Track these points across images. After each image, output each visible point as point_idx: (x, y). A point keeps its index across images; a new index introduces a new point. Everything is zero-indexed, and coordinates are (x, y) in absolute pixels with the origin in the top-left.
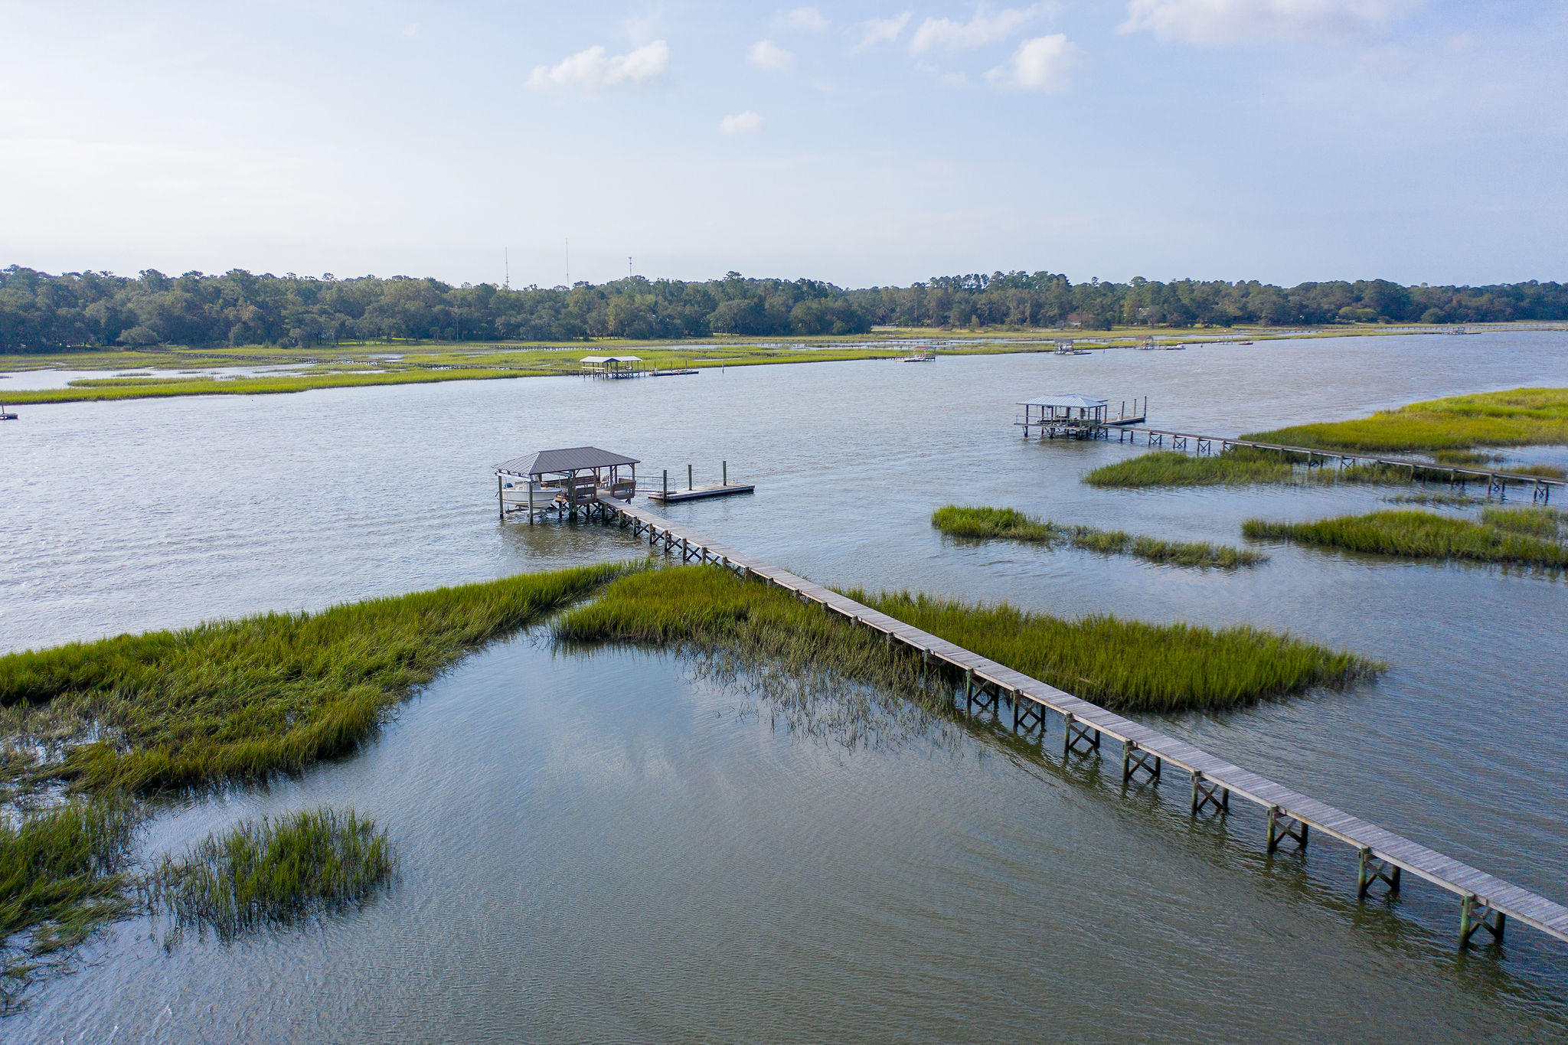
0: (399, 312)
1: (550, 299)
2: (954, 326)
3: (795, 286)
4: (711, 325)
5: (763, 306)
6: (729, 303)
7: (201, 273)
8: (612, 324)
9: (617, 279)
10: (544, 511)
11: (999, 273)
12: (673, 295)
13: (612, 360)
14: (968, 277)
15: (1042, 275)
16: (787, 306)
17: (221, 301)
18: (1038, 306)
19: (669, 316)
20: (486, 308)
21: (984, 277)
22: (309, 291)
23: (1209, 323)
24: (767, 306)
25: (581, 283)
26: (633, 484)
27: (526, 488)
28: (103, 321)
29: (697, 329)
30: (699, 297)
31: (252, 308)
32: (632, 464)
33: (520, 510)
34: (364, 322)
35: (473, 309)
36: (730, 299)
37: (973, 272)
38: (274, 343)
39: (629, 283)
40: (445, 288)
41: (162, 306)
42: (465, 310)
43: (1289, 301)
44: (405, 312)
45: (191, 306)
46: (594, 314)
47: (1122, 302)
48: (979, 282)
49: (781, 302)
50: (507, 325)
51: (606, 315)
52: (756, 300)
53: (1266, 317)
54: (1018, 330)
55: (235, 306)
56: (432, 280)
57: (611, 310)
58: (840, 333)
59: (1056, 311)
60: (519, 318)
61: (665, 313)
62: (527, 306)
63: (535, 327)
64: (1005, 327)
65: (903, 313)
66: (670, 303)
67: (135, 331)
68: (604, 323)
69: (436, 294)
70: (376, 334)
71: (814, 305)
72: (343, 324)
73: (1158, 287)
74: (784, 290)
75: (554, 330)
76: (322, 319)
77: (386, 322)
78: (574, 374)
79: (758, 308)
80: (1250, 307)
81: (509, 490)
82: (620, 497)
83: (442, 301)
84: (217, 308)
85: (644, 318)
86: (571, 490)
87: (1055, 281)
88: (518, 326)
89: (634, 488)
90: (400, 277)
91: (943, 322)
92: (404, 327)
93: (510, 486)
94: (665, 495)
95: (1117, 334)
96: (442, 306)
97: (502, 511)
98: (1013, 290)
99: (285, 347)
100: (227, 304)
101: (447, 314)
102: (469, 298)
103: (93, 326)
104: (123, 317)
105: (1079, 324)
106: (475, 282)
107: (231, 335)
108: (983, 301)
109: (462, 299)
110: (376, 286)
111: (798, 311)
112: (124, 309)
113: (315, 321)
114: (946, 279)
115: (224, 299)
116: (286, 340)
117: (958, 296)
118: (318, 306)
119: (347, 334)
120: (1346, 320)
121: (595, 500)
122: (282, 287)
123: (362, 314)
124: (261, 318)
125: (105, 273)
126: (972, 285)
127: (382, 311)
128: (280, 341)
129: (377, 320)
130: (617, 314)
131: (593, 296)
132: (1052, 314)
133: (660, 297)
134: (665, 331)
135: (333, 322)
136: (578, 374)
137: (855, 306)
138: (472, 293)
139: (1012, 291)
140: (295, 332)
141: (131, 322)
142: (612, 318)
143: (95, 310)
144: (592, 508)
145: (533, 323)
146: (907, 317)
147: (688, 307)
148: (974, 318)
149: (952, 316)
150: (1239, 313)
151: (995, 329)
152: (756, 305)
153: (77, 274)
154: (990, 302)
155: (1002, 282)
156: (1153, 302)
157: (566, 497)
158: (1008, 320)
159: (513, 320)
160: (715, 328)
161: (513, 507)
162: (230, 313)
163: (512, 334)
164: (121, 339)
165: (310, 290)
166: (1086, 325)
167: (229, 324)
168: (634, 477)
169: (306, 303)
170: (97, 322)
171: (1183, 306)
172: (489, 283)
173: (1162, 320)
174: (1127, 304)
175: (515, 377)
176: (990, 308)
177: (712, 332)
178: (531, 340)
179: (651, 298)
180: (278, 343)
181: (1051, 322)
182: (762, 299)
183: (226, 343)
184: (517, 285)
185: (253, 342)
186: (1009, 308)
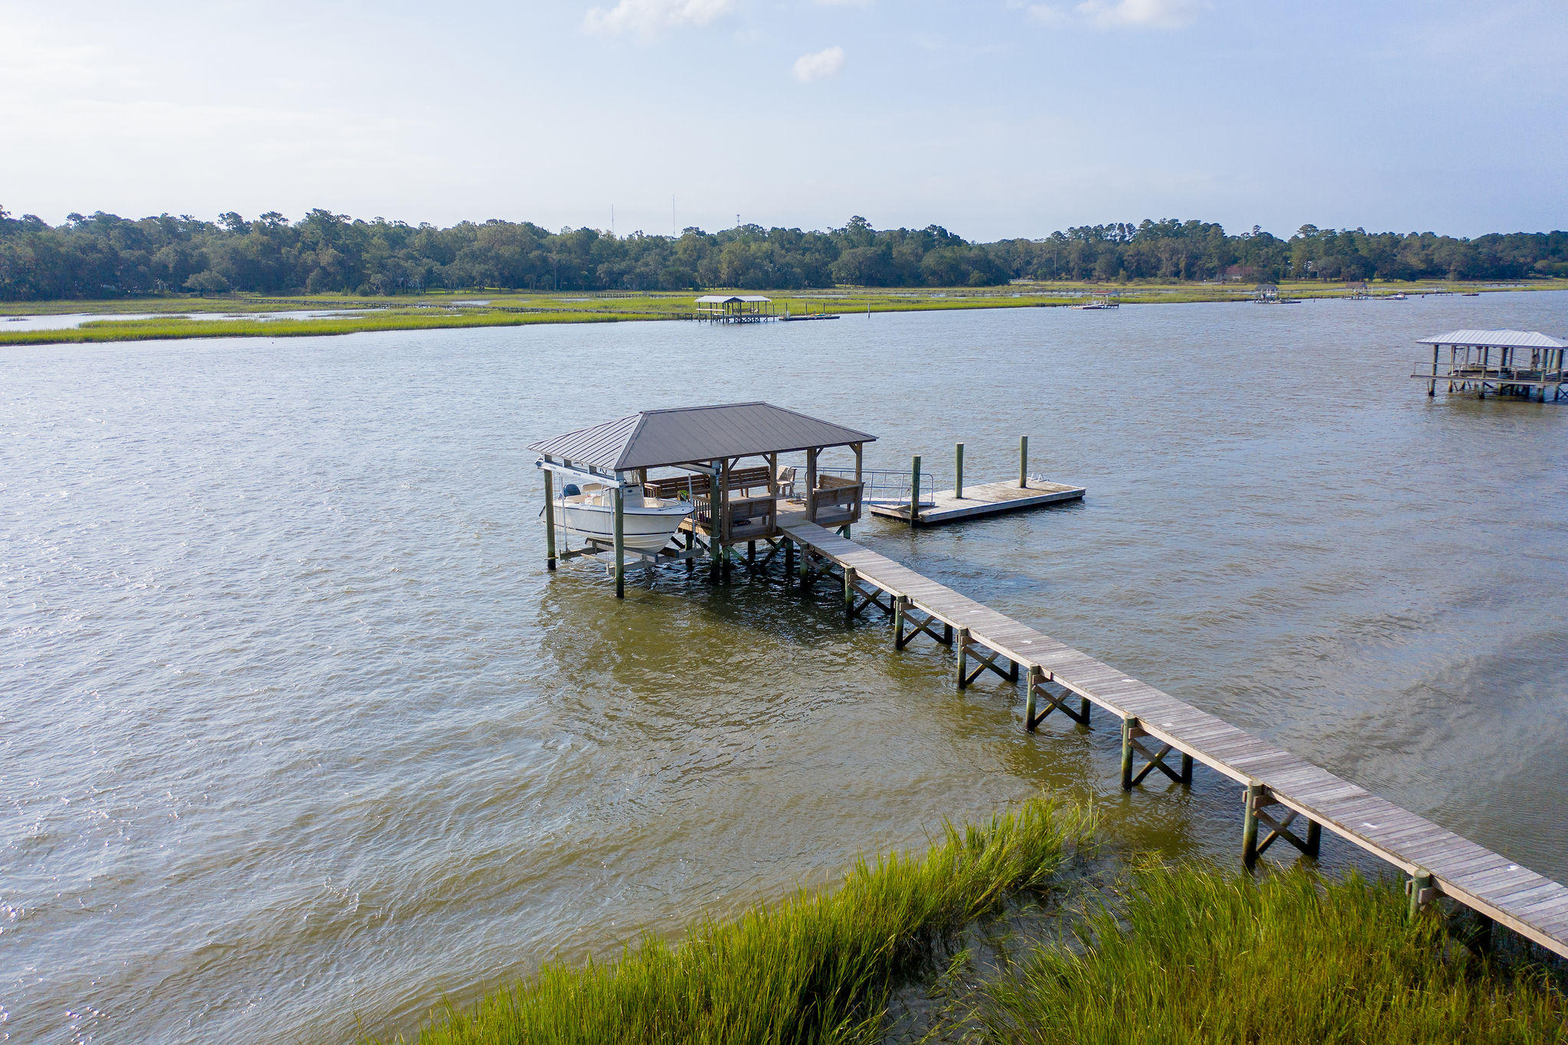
0: (492, 258)
1: (657, 246)
2: (1100, 279)
3: (925, 233)
4: (833, 276)
5: (891, 254)
6: (852, 251)
7: (280, 215)
8: (724, 273)
9: (729, 228)
10: (651, 559)
11: (1148, 221)
12: (790, 243)
13: (735, 300)
14: (1111, 227)
15: (1195, 224)
16: (917, 255)
17: (299, 245)
18: (1193, 258)
19: (788, 264)
20: (588, 253)
21: (1129, 226)
22: (397, 236)
23: (1389, 277)
24: (895, 254)
25: (690, 229)
26: (855, 492)
27: (607, 503)
28: (171, 266)
29: (817, 279)
30: (819, 245)
31: (331, 251)
32: (857, 446)
33: (594, 550)
34: (454, 269)
35: (573, 255)
36: (854, 247)
37: (1116, 221)
38: (354, 290)
39: (742, 232)
40: (543, 233)
41: (235, 251)
42: (564, 256)
43: (1480, 253)
44: (498, 257)
45: (267, 250)
46: (705, 262)
47: (1288, 254)
48: (1124, 232)
49: (909, 251)
50: (610, 273)
51: (719, 262)
52: (883, 247)
53: (1455, 270)
54: (1175, 283)
55: (314, 250)
56: (530, 225)
57: (724, 256)
58: (976, 285)
59: (1215, 263)
60: (623, 265)
61: (783, 261)
62: (632, 254)
63: (641, 276)
64: (1158, 280)
65: (1040, 266)
66: (788, 250)
67: (203, 277)
68: (716, 272)
69: (533, 239)
70: (467, 283)
71: (948, 253)
72: (430, 271)
73: (1331, 236)
74: (912, 238)
75: (661, 278)
76: (409, 264)
77: (478, 269)
78: (686, 319)
79: (885, 257)
80: (1436, 259)
81: (569, 501)
82: (827, 523)
83: (540, 246)
84: (295, 252)
85: (760, 267)
86: (716, 503)
87: (1212, 230)
88: (622, 273)
89: (858, 501)
90: (494, 221)
91: (1086, 275)
92: (496, 273)
93: (572, 491)
94: (915, 511)
95: (1286, 287)
96: (540, 252)
97: (552, 554)
98: (1166, 240)
99: (364, 294)
100: (306, 247)
101: (545, 260)
102: (569, 243)
103: (162, 271)
104: (193, 261)
105: (1239, 278)
106: (575, 227)
107: (308, 281)
108: (1131, 253)
109: (561, 245)
110: (469, 231)
111: (929, 260)
112: (196, 253)
113: (398, 266)
114: (1085, 230)
115: (303, 243)
116: (367, 287)
117: (1101, 247)
118: (405, 251)
119: (432, 282)
120: (1545, 274)
121: (770, 532)
122: (370, 232)
123: (452, 260)
124: (341, 263)
125: (185, 217)
126: (1115, 236)
127: (474, 256)
128: (361, 287)
129: (468, 266)
130: (731, 262)
131: (700, 244)
132: (1211, 265)
133: (777, 245)
134: (781, 280)
135: (420, 268)
136: (691, 319)
137: (991, 256)
138: (572, 238)
139: (1163, 242)
140: (376, 278)
141: (202, 265)
142: (725, 266)
143: (165, 254)
144: (761, 545)
145: (638, 270)
146: (1044, 270)
147: (808, 255)
148: (1122, 272)
149: (1098, 268)
150: (1423, 266)
151: (1148, 283)
152: (884, 253)
153: (155, 218)
154: (1138, 253)
155: (1150, 230)
156: (1327, 253)
157: (703, 521)
158: (1159, 273)
159: (616, 267)
160: (838, 278)
161: (578, 543)
162: (309, 257)
163: (615, 283)
164: (187, 284)
165: (399, 236)
166: (1248, 279)
167: (307, 271)
168: (859, 473)
169: (392, 248)
170: (166, 267)
171: (1362, 257)
172: (592, 227)
173: (1334, 275)
174: (1295, 256)
175: (615, 320)
176: (1138, 260)
177: (834, 283)
178: (635, 290)
179: (766, 246)
180: (358, 290)
181: (1210, 274)
182: (889, 247)
183: (303, 290)
184: (621, 233)
185: (331, 289)
186: (1159, 260)
